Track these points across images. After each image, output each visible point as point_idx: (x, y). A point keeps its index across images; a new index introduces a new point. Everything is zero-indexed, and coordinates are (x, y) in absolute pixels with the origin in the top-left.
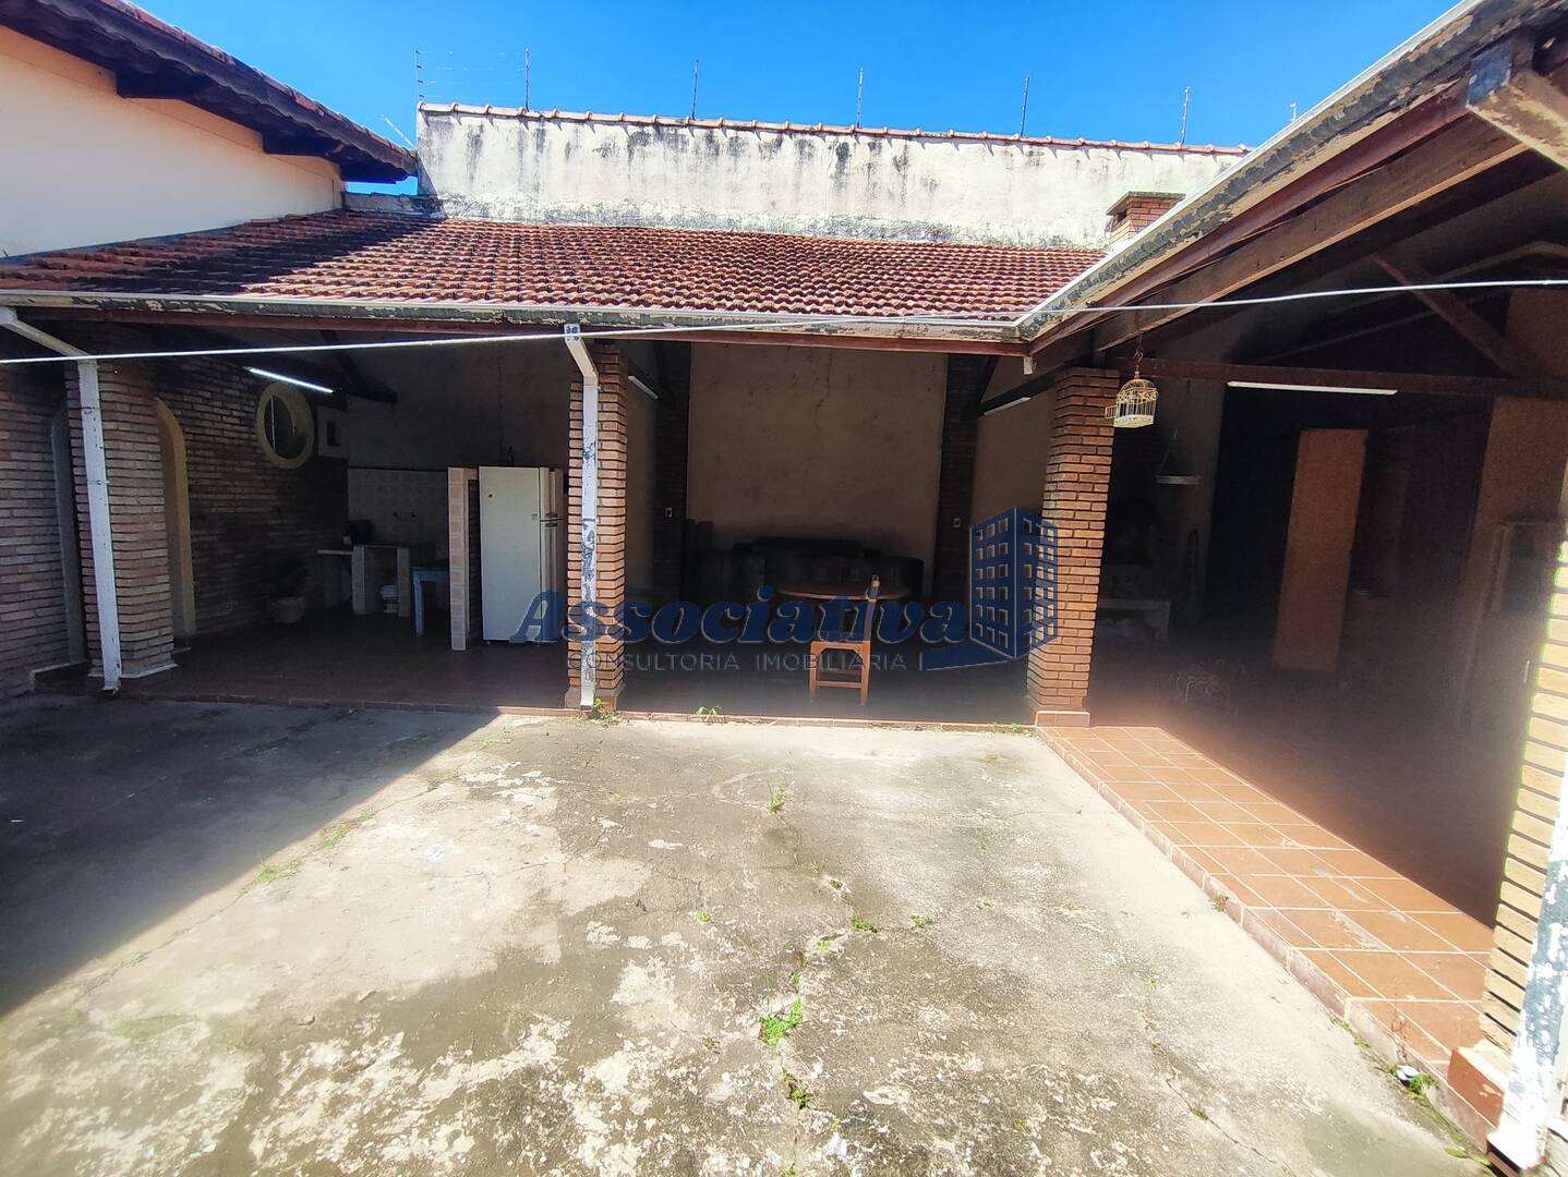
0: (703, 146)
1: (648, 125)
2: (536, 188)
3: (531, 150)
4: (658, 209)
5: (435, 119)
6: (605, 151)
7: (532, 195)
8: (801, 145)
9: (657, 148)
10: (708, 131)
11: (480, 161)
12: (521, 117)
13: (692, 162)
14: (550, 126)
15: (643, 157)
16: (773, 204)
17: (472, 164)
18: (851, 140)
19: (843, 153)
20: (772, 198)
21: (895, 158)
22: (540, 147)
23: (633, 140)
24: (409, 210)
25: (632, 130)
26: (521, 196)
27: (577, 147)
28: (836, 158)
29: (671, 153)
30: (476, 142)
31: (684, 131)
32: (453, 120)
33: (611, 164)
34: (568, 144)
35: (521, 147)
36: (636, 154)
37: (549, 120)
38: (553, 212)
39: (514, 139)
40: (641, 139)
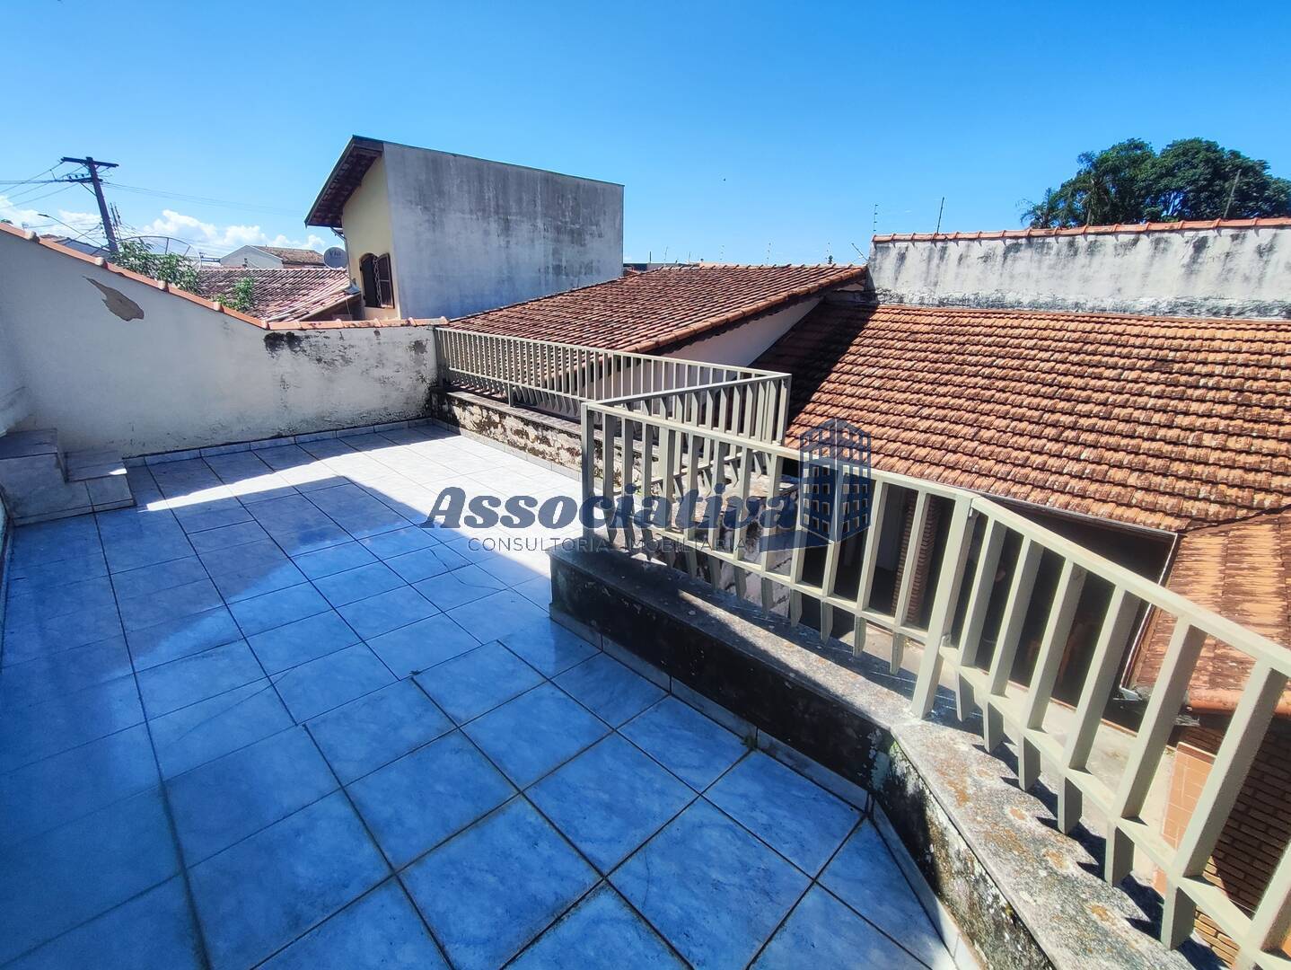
0: (1065, 250)
1: (1022, 237)
2: (936, 284)
3: (936, 261)
4: (1019, 297)
5: (880, 245)
6: (986, 258)
7: (932, 288)
8: (1158, 242)
9: (1026, 254)
10: (1071, 238)
11: (903, 267)
12: (934, 241)
13: (1052, 262)
14: (951, 245)
15: (1015, 260)
16: (1119, 290)
17: (898, 271)
18: (1211, 234)
19: (1200, 246)
20: (1119, 285)
21: (1259, 246)
22: (942, 258)
23: (1008, 250)
24: (858, 299)
25: (1009, 242)
26: (925, 289)
27: (967, 256)
28: (1191, 250)
29: (1036, 257)
30: (902, 257)
31: (1051, 240)
32: (891, 245)
33: (989, 267)
34: (961, 255)
35: (930, 259)
36: (1009, 258)
37: (951, 240)
38: (944, 299)
39: (926, 254)
40: (1016, 248)
